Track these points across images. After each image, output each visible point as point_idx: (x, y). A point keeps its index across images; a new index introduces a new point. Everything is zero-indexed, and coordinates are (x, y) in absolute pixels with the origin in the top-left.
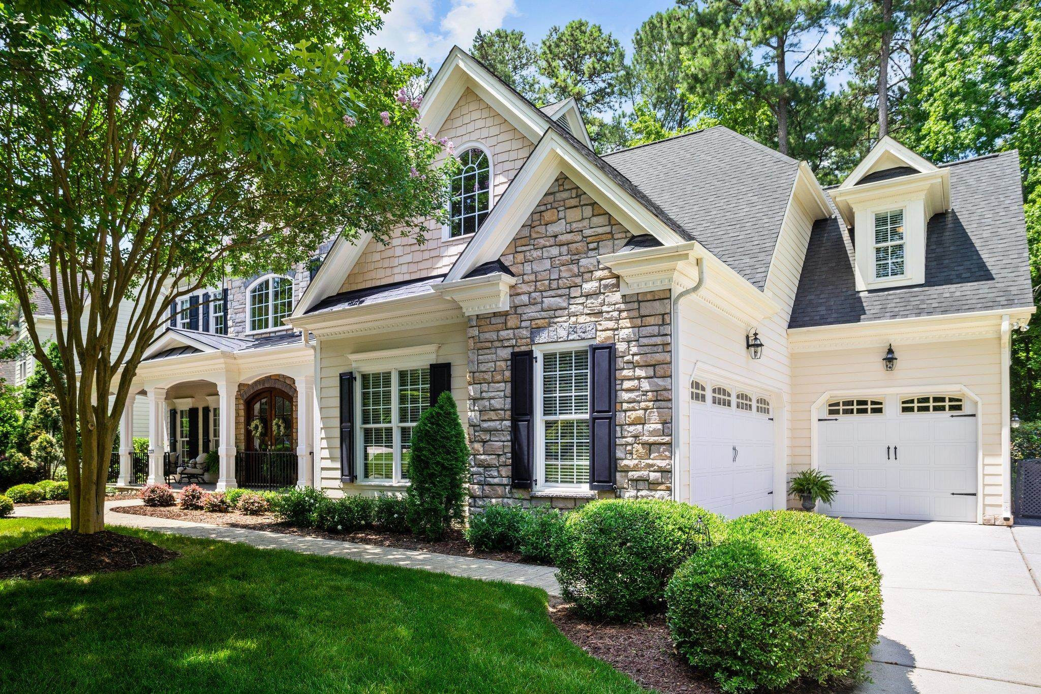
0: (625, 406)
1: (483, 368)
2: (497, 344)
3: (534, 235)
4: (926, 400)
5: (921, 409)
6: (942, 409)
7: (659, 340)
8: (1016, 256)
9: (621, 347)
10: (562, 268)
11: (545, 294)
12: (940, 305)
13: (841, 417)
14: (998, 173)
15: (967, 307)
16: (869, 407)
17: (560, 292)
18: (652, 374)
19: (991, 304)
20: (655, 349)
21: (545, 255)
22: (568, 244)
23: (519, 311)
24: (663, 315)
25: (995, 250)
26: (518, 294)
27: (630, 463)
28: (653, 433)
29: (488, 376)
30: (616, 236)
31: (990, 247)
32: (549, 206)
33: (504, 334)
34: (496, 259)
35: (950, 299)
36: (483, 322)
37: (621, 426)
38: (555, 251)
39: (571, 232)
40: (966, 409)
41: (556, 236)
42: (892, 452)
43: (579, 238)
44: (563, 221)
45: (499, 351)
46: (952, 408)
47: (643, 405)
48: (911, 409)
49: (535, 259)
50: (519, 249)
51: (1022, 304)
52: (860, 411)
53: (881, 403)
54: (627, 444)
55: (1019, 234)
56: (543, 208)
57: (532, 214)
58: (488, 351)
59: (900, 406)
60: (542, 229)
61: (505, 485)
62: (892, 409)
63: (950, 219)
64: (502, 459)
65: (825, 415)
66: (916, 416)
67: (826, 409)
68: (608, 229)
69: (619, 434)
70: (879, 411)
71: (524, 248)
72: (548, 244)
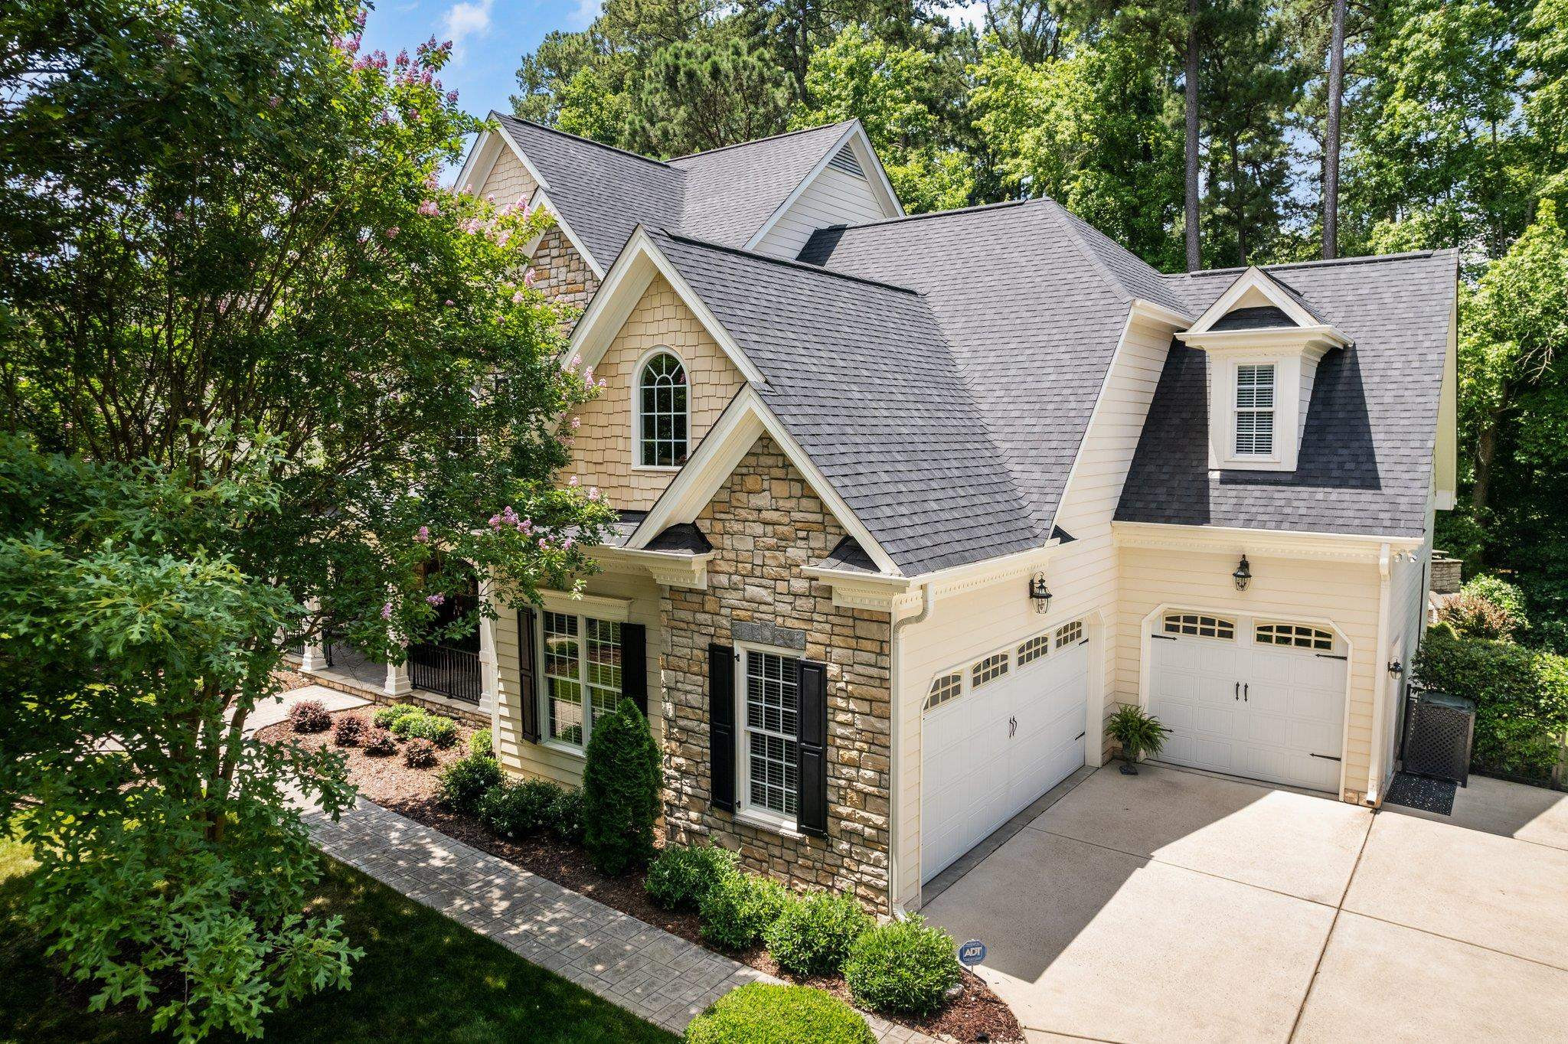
0: (838, 741)
1: (678, 651)
2: (693, 627)
3: (735, 503)
4: (1288, 630)
5: (1279, 640)
6: (1307, 643)
7: (874, 672)
8: (1417, 444)
9: (833, 670)
10: (767, 553)
11: (748, 580)
12: (1310, 512)
13: (1180, 636)
14: (1425, 289)
15: (1340, 521)
16: (1217, 628)
17: (764, 582)
18: (868, 711)
19: (1369, 522)
20: (872, 682)
21: (748, 531)
22: (774, 524)
23: (719, 593)
24: (882, 642)
25: (1394, 429)
26: (717, 572)
27: (844, 810)
28: (869, 782)
29: (683, 664)
30: (829, 530)
31: (1388, 422)
32: (751, 470)
33: (701, 617)
34: (690, 522)
35: (1323, 505)
36: (676, 596)
37: (833, 763)
38: (758, 529)
39: (777, 510)
40: (1336, 650)
41: (760, 511)
42: (1241, 690)
43: (786, 520)
44: (767, 493)
45: (696, 636)
46: (1318, 644)
47: (858, 744)
48: (1268, 639)
49: (736, 533)
50: (718, 516)
51: (1410, 531)
52: (1204, 632)
53: (1231, 626)
54: (840, 787)
55: (1429, 406)
56: (744, 470)
57: (732, 474)
58: (682, 633)
59: (1255, 633)
60: (743, 497)
61: (705, 800)
62: (1245, 635)
63: (1348, 361)
64: (701, 768)
65: (1162, 632)
66: (1273, 648)
67: (1163, 623)
68: (819, 517)
69: (830, 773)
70: (1230, 635)
71: (723, 516)
72: (750, 518)
